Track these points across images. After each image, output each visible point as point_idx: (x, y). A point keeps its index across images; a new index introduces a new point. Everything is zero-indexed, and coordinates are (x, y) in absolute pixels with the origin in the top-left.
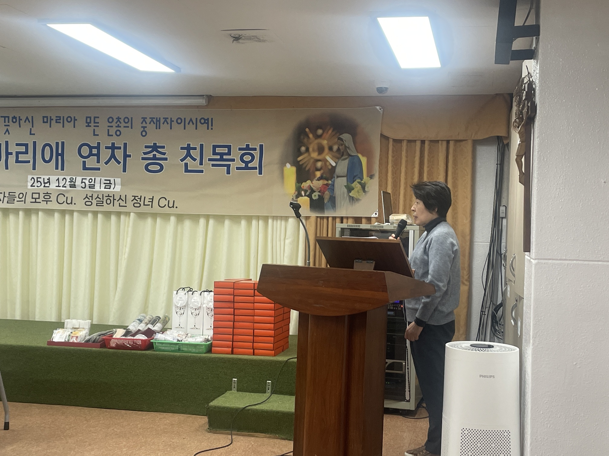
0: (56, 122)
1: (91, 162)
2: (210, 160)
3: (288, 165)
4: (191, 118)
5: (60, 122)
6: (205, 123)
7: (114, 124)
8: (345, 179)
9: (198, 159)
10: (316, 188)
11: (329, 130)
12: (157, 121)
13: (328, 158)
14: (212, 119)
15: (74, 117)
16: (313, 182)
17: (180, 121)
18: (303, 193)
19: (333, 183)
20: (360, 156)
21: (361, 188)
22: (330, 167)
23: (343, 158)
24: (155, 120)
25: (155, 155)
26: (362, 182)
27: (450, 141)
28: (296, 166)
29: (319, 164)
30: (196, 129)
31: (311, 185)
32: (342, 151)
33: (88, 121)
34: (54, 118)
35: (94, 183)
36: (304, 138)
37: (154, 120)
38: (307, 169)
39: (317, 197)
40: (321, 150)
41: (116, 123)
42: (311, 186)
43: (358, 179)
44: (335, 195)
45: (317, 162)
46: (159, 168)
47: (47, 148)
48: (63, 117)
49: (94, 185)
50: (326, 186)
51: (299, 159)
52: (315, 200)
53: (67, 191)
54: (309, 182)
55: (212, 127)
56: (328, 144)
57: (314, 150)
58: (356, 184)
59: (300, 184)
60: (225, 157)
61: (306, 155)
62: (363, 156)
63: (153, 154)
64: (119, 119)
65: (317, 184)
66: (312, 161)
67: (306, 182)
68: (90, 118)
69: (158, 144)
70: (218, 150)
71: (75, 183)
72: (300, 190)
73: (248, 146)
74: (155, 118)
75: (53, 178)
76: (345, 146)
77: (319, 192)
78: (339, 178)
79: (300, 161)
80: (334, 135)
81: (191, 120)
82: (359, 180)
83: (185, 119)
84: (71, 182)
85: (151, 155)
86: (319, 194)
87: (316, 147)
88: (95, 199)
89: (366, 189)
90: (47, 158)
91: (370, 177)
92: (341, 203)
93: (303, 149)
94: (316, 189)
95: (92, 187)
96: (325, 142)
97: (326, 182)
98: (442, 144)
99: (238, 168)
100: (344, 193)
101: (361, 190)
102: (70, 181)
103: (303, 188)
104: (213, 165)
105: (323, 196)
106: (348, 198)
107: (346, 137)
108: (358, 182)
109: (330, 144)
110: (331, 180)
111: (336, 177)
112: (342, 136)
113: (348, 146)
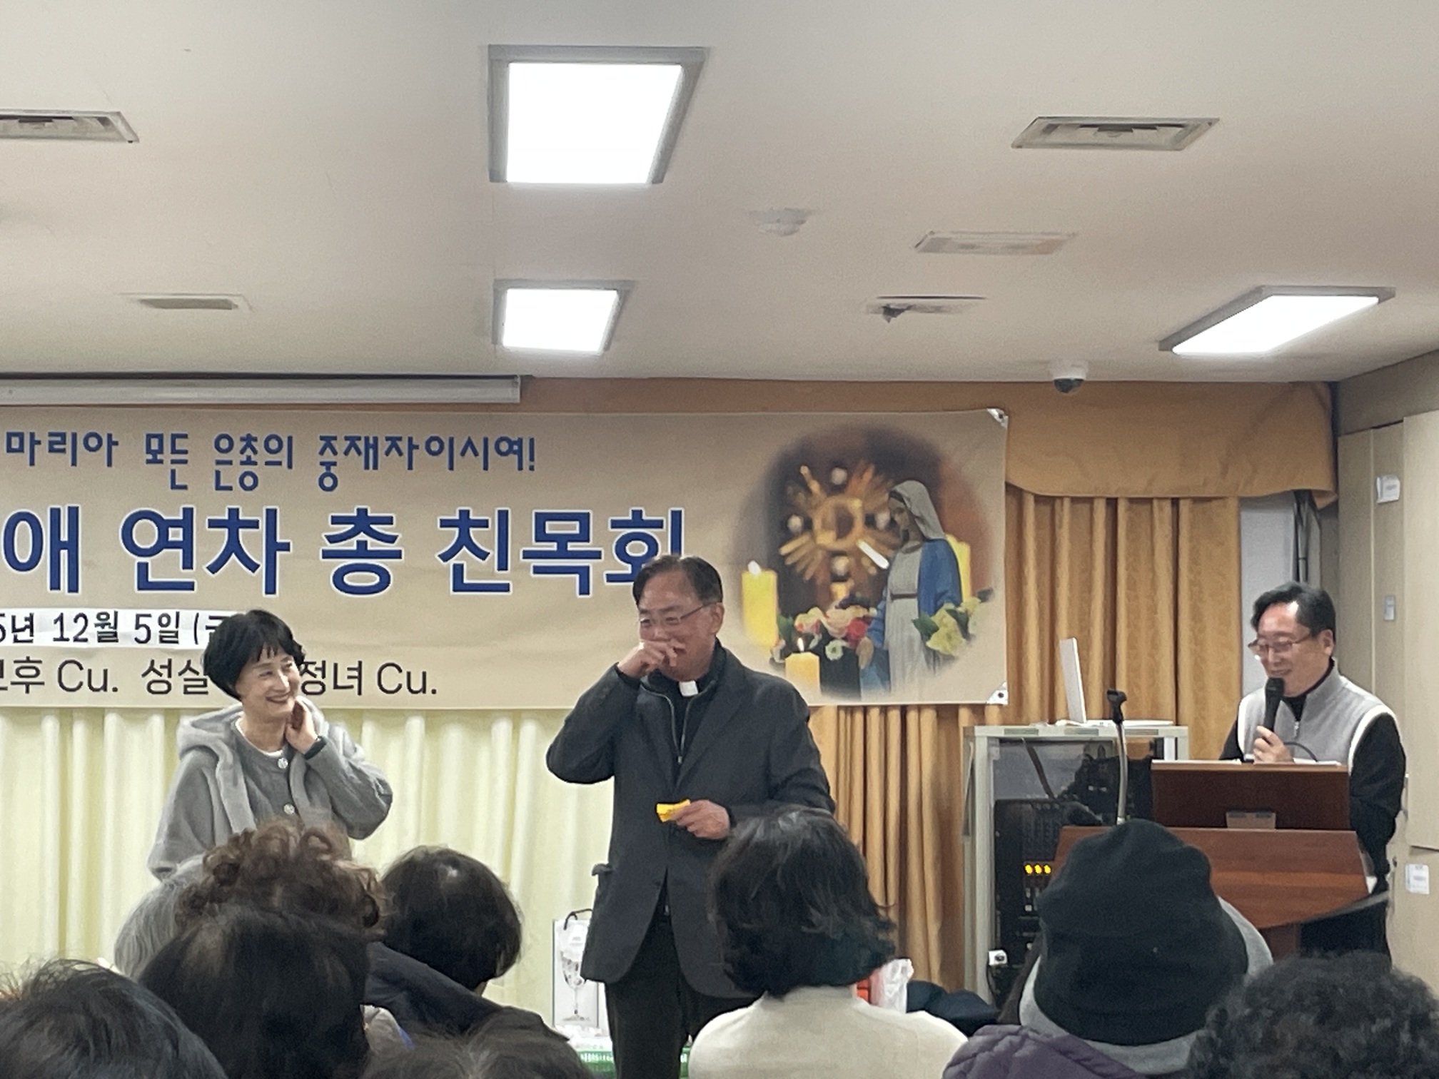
0: (51, 450)
1: (166, 566)
2: (528, 555)
3: (754, 567)
4: (469, 438)
5: (63, 451)
6: (510, 451)
7: (235, 456)
8: (914, 602)
9: (494, 554)
10: (835, 628)
11: (865, 471)
12: (367, 446)
13: (865, 547)
14: (532, 441)
15: (110, 436)
16: (828, 613)
17: (436, 446)
18: (801, 643)
19: (881, 616)
20: (951, 540)
21: (958, 629)
22: (873, 571)
23: (909, 545)
24: (361, 445)
25: (362, 544)
26: (960, 609)
27: (1182, 502)
28: (777, 571)
29: (841, 565)
30: (486, 468)
31: (824, 621)
32: (902, 527)
33: (155, 445)
34: (45, 440)
35: (177, 626)
36: (796, 494)
37: (358, 443)
38: (807, 577)
39: (839, 655)
40: (844, 525)
41: (242, 452)
42: (822, 625)
43: (948, 602)
44: (888, 645)
45: (837, 558)
46: (376, 579)
47: (23, 526)
48: (74, 436)
49: (177, 633)
50: (861, 623)
51: (785, 550)
52: (835, 661)
53: (90, 654)
54: (815, 613)
55: (532, 463)
56: (863, 507)
57: (825, 527)
58: (944, 617)
59: (790, 619)
60: (571, 547)
61: (804, 539)
62: (960, 539)
63: (359, 543)
64: (249, 440)
65: (838, 618)
66: (820, 555)
67: (806, 612)
68: (160, 437)
69: (372, 512)
70: (551, 527)
71: (115, 627)
72: (793, 638)
73: (637, 514)
74: (363, 440)
75: (45, 617)
76: (910, 513)
77: (845, 639)
78: (898, 602)
79: (789, 554)
80: (878, 487)
81: (470, 443)
82: (951, 606)
83: (451, 440)
84: (103, 626)
85: (351, 545)
86: (844, 644)
87: (831, 518)
88: (180, 674)
89: (971, 630)
90: (23, 556)
91: (980, 598)
92: (904, 669)
93: (796, 522)
94: (836, 631)
95: (169, 638)
96: (855, 505)
97: (862, 612)
98: (1161, 509)
99: (611, 578)
100: (911, 640)
101: (956, 631)
102: (99, 622)
103: (799, 629)
104: (538, 570)
105: (855, 650)
106: (923, 656)
107: (912, 490)
108: (950, 612)
109: (870, 508)
110: (875, 607)
111: (889, 597)
112: (902, 488)
113: (918, 514)
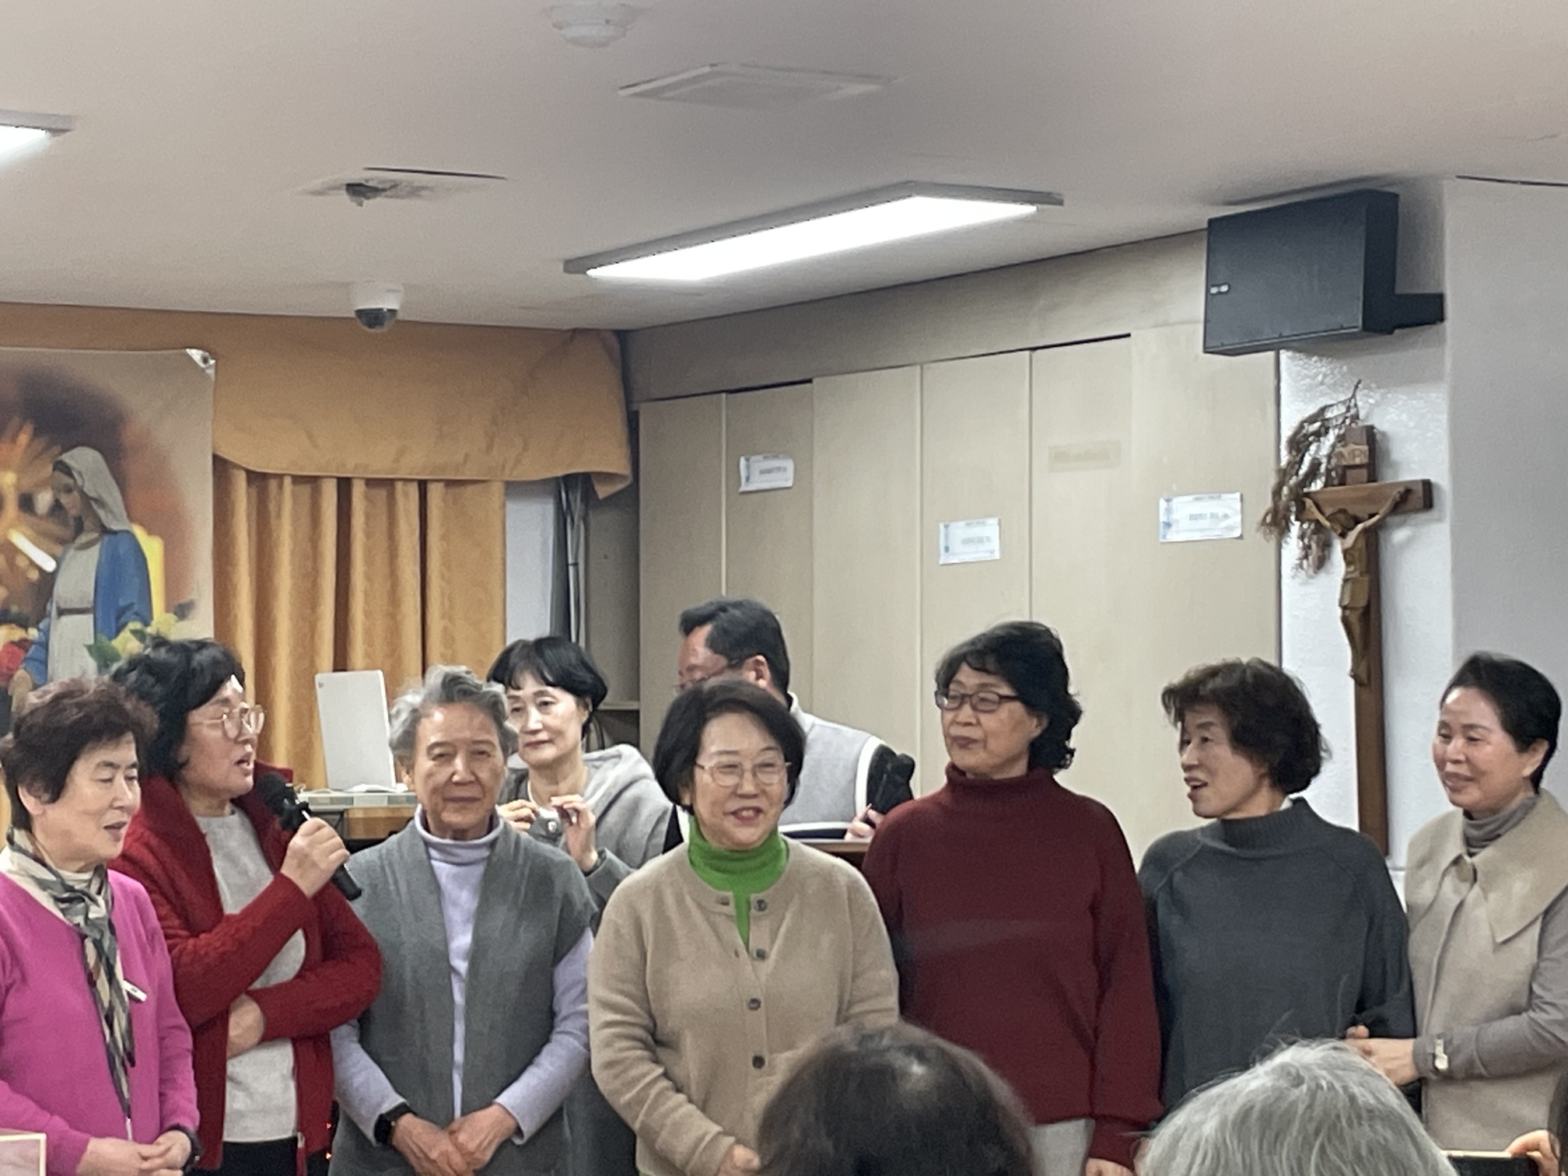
8: (88, 619)
11: (20, 429)
13: (21, 541)
19: (43, 639)
20: (139, 532)
22: (34, 575)
23: (83, 538)
27: (432, 486)
32: (73, 512)
43: (134, 620)
50: (16, 649)
56: (17, 487)
62: (150, 532)
76: (83, 494)
78: (65, 619)
80: (41, 454)
82: (138, 625)
91: (175, 614)
96: (7, 482)
97: (18, 634)
98: (406, 495)
100: (84, 674)
105: (7, 691)
107: (85, 460)
109: (26, 486)
110: (36, 625)
111: (54, 613)
112: (72, 457)
113: (92, 494)
